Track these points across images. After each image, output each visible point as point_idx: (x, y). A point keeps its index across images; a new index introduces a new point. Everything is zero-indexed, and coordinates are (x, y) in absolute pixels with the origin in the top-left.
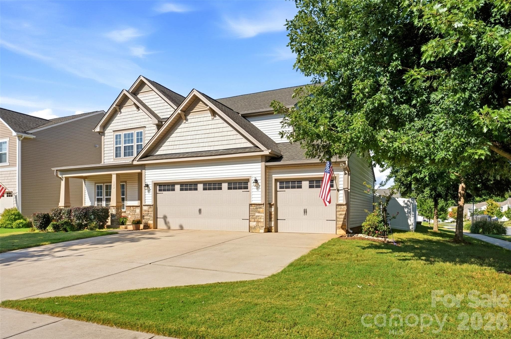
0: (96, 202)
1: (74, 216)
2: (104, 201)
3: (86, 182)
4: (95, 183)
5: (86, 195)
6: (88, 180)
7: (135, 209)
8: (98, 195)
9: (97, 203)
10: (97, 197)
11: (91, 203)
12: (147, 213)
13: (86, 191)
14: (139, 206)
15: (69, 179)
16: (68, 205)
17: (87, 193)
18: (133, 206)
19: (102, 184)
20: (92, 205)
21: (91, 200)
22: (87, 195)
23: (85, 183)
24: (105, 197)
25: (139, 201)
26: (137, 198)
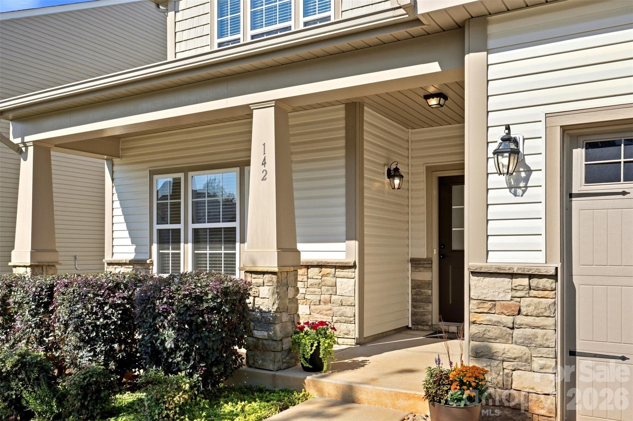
0: (155, 247)
1: (66, 325)
2: (186, 242)
3: (115, 168)
4: (153, 173)
5: (115, 220)
6: (124, 160)
7: (329, 280)
8: (162, 220)
9: (159, 249)
10: (156, 227)
11: (136, 251)
12: (508, 320)
13: (117, 204)
14: (354, 266)
15: (52, 153)
16: (46, 258)
17: (118, 211)
18: (320, 266)
19: (181, 175)
20: (141, 257)
21: (134, 239)
22: (122, 219)
23: (112, 173)
24: (192, 226)
25: (354, 244)
26: (343, 229)
